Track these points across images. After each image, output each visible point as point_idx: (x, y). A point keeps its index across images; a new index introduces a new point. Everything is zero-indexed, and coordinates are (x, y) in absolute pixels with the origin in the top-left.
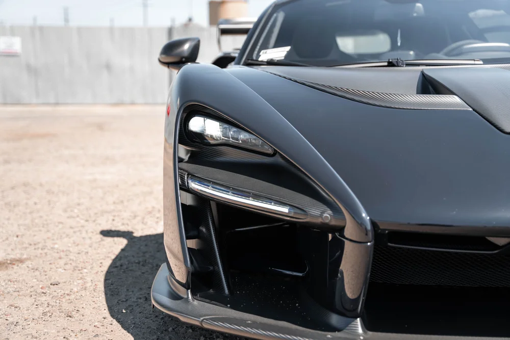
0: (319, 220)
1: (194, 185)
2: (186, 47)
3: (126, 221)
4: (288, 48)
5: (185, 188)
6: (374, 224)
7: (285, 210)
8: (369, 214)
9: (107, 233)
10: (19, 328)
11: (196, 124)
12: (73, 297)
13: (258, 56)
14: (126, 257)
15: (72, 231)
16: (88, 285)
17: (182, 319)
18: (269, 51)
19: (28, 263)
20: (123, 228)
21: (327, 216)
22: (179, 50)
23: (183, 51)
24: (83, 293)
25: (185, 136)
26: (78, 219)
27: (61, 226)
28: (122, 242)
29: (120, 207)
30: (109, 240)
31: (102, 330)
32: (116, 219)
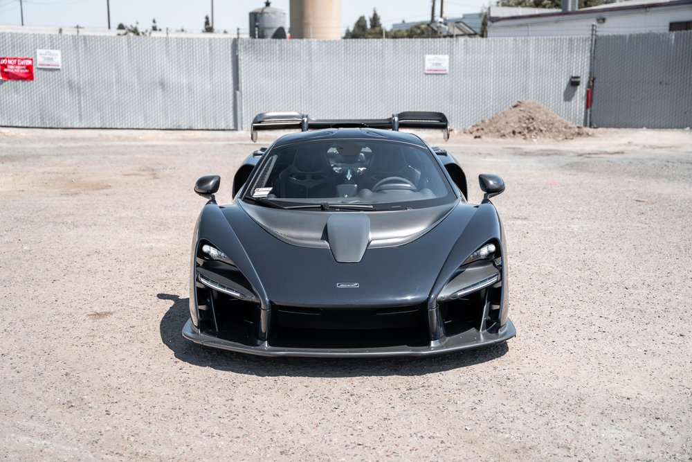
0: (250, 300)
1: (203, 280)
2: (211, 183)
3: (174, 287)
4: (271, 189)
5: (198, 280)
6: (270, 302)
7: (238, 295)
8: (268, 298)
9: (161, 296)
10: (118, 347)
11: (206, 248)
12: (143, 334)
13: (254, 192)
14: (172, 312)
15: (138, 293)
16: (151, 328)
17: (195, 341)
18: (260, 189)
19: (115, 314)
20: (171, 293)
21: (253, 299)
22: (206, 186)
23: (209, 187)
24: (148, 332)
25: (200, 253)
26: (141, 285)
27: (130, 290)
28: (171, 303)
29: (170, 275)
30: (162, 301)
31: (159, 349)
32: (168, 285)
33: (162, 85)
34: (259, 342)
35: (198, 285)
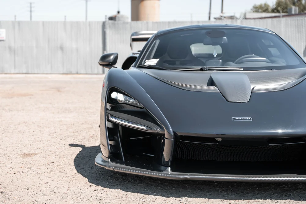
0: (156, 132)
1: (113, 119)
2: (112, 57)
3: (80, 140)
4: (158, 59)
5: (109, 121)
6: (174, 133)
7: (145, 128)
8: (172, 129)
9: (71, 145)
10: (42, 175)
11: (114, 95)
12: (61, 167)
13: (145, 63)
14: (82, 154)
15: (55, 143)
16: (67, 163)
18: (150, 60)
19: (39, 155)
21: (159, 130)
22: (108, 59)
23: (110, 60)
24: (65, 166)
25: (109, 100)
26: (57, 139)
27: (49, 141)
28: (80, 149)
29: (76, 134)
30: (73, 148)
32: (75, 139)
33: (62, 48)
34: (162, 168)
35: (110, 125)
